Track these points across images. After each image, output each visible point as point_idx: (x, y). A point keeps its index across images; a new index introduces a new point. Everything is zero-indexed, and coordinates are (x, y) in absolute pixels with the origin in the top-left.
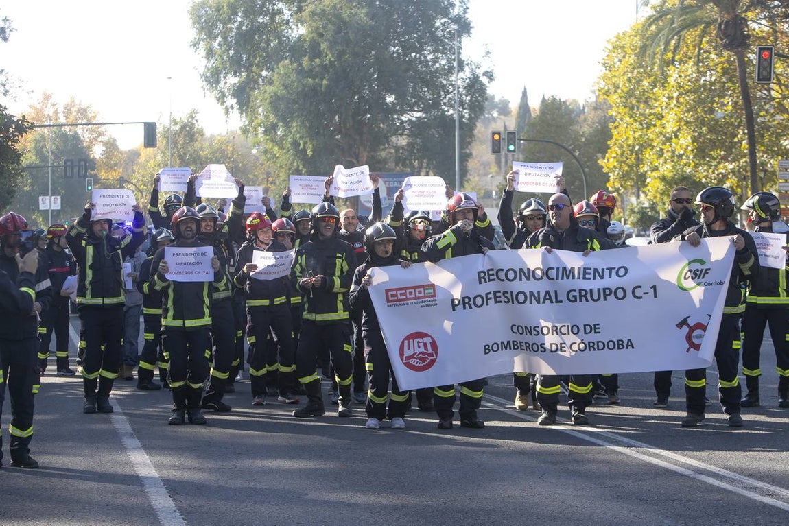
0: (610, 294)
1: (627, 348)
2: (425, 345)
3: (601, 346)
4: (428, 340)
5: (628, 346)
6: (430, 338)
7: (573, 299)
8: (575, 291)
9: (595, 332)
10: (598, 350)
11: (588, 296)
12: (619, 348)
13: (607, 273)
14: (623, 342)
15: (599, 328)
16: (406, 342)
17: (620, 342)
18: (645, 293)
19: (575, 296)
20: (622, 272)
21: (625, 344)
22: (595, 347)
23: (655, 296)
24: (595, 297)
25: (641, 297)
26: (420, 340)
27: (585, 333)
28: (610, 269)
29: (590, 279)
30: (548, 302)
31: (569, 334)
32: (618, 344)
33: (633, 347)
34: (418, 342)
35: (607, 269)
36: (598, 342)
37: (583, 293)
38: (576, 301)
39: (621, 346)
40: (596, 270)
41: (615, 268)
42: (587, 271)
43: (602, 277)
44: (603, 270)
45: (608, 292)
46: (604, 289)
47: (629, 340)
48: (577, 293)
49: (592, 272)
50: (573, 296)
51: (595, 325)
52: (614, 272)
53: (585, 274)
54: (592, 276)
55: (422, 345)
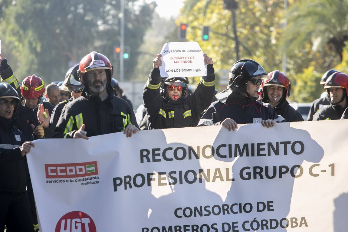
0: (286, 172)
1: (300, 226)
2: (83, 225)
3: (274, 224)
4: (86, 221)
5: (301, 224)
6: (88, 219)
7: (247, 176)
8: (249, 168)
9: (269, 210)
10: (271, 228)
11: (264, 173)
12: (292, 227)
13: (281, 147)
14: (296, 219)
15: (272, 206)
16: (63, 221)
17: (294, 220)
18: (322, 171)
19: (249, 174)
20: (298, 148)
21: (299, 222)
22: (269, 225)
23: (333, 174)
24: (271, 174)
25: (318, 175)
26: (78, 220)
27: (258, 211)
28: (285, 144)
29: (264, 155)
30: (218, 180)
31: (241, 212)
32: (292, 222)
33: (307, 226)
34: (76, 222)
35: (282, 143)
36: (271, 220)
37: (258, 170)
38: (249, 178)
39: (294, 224)
40: (270, 145)
41: (289, 142)
42: (262, 147)
43: (277, 153)
44: (277, 143)
45: (284, 170)
46: (281, 167)
47: (303, 218)
48: (251, 171)
49: (266, 147)
50: (247, 173)
51: (268, 203)
52: (289, 146)
53: (259, 150)
54: (266, 152)
55: (79, 225)
